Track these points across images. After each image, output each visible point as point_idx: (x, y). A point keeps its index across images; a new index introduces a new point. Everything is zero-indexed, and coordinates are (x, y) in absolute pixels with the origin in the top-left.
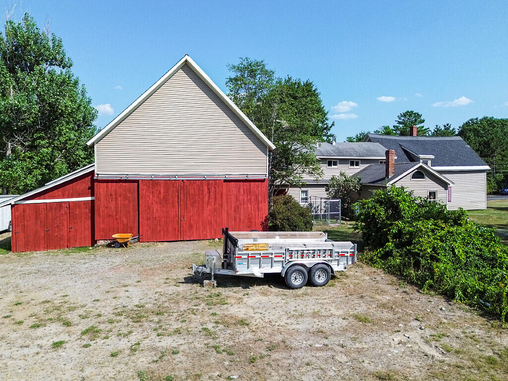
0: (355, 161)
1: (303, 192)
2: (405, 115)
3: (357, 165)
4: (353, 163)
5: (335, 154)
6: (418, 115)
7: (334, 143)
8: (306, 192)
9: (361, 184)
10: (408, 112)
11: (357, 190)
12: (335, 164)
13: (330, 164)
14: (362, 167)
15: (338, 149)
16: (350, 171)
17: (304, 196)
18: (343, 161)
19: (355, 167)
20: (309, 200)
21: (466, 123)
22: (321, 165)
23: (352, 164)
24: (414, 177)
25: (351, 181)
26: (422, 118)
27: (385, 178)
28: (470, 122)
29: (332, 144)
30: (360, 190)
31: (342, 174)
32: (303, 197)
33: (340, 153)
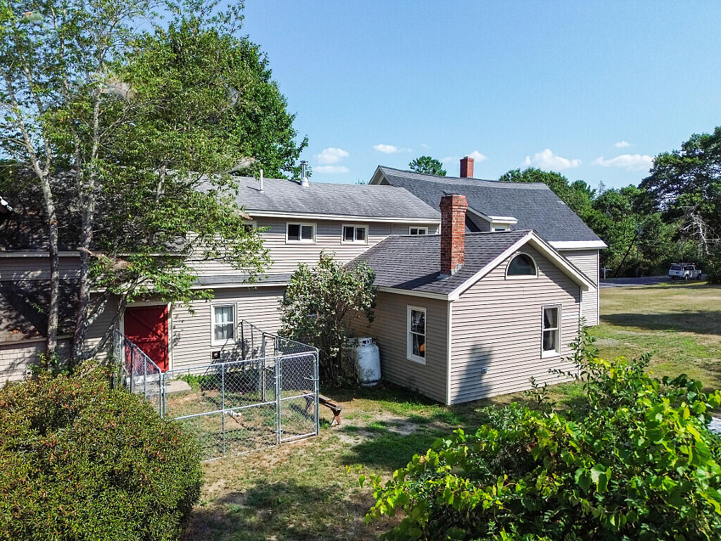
0: (356, 227)
1: (219, 309)
2: (420, 163)
3: (360, 237)
4: (351, 232)
5: (305, 208)
6: (438, 163)
7: (305, 184)
8: (230, 309)
9: (374, 291)
10: (423, 158)
11: (364, 306)
12: (308, 234)
13: (294, 233)
14: (372, 241)
15: (314, 196)
16: (345, 252)
17: (223, 320)
18: (328, 226)
19: (356, 242)
20: (238, 333)
21: (505, 176)
22: (264, 236)
23: (349, 234)
24: (512, 270)
25: (350, 284)
26: (443, 168)
27: (438, 274)
28: (510, 174)
29: (300, 184)
30: (373, 305)
31: (325, 262)
32: (220, 323)
33: (319, 205)
